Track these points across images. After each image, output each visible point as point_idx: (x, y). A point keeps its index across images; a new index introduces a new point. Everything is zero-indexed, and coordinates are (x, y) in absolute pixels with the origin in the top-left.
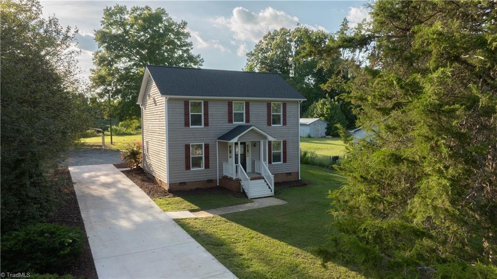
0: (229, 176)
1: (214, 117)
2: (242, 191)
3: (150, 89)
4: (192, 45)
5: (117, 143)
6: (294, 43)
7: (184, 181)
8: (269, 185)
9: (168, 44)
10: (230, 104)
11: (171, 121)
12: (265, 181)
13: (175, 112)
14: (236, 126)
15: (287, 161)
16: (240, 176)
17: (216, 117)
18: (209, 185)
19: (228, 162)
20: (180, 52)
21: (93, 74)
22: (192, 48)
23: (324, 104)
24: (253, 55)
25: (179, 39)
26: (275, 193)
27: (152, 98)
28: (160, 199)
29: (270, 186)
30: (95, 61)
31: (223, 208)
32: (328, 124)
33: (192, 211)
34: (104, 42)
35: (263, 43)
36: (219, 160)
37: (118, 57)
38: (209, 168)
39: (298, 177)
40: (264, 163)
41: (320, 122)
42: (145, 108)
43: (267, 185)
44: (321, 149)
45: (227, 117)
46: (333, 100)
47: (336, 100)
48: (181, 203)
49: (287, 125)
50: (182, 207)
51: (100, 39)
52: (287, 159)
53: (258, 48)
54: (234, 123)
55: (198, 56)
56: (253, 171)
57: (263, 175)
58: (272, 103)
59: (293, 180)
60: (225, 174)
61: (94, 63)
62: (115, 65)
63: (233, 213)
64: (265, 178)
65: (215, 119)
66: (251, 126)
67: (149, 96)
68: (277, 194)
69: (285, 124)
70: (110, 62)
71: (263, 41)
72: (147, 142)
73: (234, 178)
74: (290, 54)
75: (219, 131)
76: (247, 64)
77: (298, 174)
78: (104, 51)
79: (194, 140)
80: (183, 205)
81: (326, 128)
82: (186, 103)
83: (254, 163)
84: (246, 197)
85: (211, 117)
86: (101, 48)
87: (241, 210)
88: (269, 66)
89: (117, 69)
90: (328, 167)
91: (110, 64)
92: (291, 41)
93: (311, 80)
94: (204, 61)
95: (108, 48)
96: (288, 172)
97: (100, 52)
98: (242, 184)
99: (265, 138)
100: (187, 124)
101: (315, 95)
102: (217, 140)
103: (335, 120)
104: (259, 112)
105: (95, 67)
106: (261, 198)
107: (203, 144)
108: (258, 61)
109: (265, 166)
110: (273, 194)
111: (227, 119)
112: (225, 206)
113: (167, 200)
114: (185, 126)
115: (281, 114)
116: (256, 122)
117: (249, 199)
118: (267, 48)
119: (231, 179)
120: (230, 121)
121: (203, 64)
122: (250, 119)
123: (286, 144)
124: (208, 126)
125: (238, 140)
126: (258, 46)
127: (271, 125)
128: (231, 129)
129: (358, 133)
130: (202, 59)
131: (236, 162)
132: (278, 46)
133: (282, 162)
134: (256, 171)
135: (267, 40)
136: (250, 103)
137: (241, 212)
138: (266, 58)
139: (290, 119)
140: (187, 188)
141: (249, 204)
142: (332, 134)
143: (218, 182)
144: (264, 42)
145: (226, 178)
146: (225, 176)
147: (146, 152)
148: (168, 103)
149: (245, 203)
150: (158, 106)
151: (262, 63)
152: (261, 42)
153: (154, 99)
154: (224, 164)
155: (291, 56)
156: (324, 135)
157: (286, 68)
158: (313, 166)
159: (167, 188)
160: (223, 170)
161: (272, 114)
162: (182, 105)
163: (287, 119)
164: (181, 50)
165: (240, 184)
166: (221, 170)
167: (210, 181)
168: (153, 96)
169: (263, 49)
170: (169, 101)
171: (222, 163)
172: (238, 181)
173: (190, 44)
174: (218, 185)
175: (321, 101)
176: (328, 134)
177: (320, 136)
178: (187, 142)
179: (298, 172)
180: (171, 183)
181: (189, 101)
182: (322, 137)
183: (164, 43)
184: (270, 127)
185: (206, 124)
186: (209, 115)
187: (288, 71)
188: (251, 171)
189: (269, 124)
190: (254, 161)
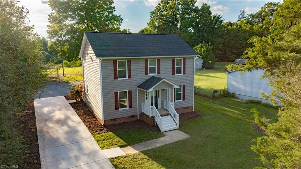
0: (147, 113)
1: (135, 71)
2: (156, 125)
3: (88, 49)
4: (115, 9)
5: (67, 74)
6: (181, 6)
7: (114, 118)
8: (175, 120)
9: (98, 8)
10: (146, 61)
11: (103, 76)
12: (172, 117)
13: (107, 69)
14: (150, 77)
15: (185, 99)
16: (154, 115)
17: (137, 71)
18: (132, 119)
19: (145, 103)
20: (107, 13)
21: (49, 28)
22: (115, 11)
23: (202, 47)
24: (154, 13)
25: (106, 5)
26: (179, 126)
27: (89, 56)
28: (98, 134)
29: (176, 122)
30: (50, 20)
31: (143, 143)
32: (203, 61)
33: (121, 147)
34: (55, 7)
35: (160, 5)
36: (139, 102)
37: (66, 17)
38: (132, 108)
39: (193, 110)
40: (171, 104)
41: (199, 59)
42: (85, 61)
43: (174, 120)
44: (201, 80)
45: (144, 71)
46: (207, 45)
47: (209, 45)
48: (113, 138)
49: (186, 74)
50: (114, 143)
51: (53, 5)
52: (186, 98)
53: (157, 9)
54: (149, 74)
55: (119, 16)
56: (162, 108)
57: (170, 112)
58: (176, 59)
59: (189, 112)
60: (143, 111)
61: (49, 22)
62: (64, 23)
63: (152, 149)
64: (172, 115)
65: (136, 73)
66: (162, 79)
67: (87, 54)
68: (181, 128)
69: (184, 73)
70: (60, 21)
71: (160, 4)
72: (87, 86)
73: (150, 116)
74: (178, 12)
75: (138, 81)
76: (150, 20)
77: (193, 107)
78: (56, 13)
79: (120, 89)
80: (115, 141)
81: (202, 63)
82: (115, 62)
83: (163, 102)
84: (160, 130)
85: (133, 71)
86: (54, 11)
87: (158, 145)
88: (164, 21)
89: (65, 25)
90: (210, 98)
91: (60, 22)
92: (179, 4)
93: (192, 30)
94: (123, 20)
95: (59, 12)
96: (186, 106)
97: (53, 14)
98: (156, 120)
99: (172, 86)
100: (116, 78)
101: (194, 41)
102: (138, 88)
103: (208, 58)
104: (166, 66)
105: (50, 24)
106: (170, 131)
107: (128, 91)
108: (157, 17)
109: (172, 106)
110: (178, 128)
111: (144, 72)
112: (145, 141)
113: (103, 136)
114: (114, 79)
115: (182, 66)
116: (164, 73)
117: (162, 132)
118: (163, 9)
119: (148, 116)
120: (147, 73)
121: (122, 22)
122: (160, 71)
123: (185, 88)
124: (131, 78)
125: (153, 89)
126: (157, 7)
127: (175, 75)
128: (148, 79)
129: (230, 74)
130: (122, 18)
131: (152, 105)
132: (171, 8)
133: (182, 100)
134: (164, 107)
135: (163, 3)
136: (160, 60)
137: (158, 147)
138: (162, 15)
139: (188, 70)
140: (116, 122)
141: (162, 138)
142: (206, 67)
143: (138, 117)
144: (162, 4)
145: (143, 114)
146: (143, 112)
147: (87, 92)
148: (101, 63)
149: (159, 137)
150: (94, 63)
151: (160, 19)
152: (159, 4)
153: (91, 56)
154: (142, 104)
155: (179, 14)
156: (201, 68)
157: (175, 22)
158: (200, 97)
159: (102, 123)
160: (141, 108)
161: (176, 66)
162: (112, 64)
163: (186, 70)
164: (108, 11)
165: (154, 120)
166: (140, 109)
167: (133, 116)
168: (90, 54)
169: (160, 9)
170: (102, 62)
171: (141, 103)
172: (153, 117)
173: (114, 8)
174: (138, 119)
175: (200, 45)
176: (203, 67)
177: (198, 69)
178: (116, 91)
179: (193, 106)
180: (105, 120)
181: (117, 61)
182: (200, 69)
183: (96, 7)
184: (174, 76)
185: (130, 77)
186: (131, 70)
187: (177, 24)
188: (161, 108)
189: (174, 74)
190: (163, 100)
